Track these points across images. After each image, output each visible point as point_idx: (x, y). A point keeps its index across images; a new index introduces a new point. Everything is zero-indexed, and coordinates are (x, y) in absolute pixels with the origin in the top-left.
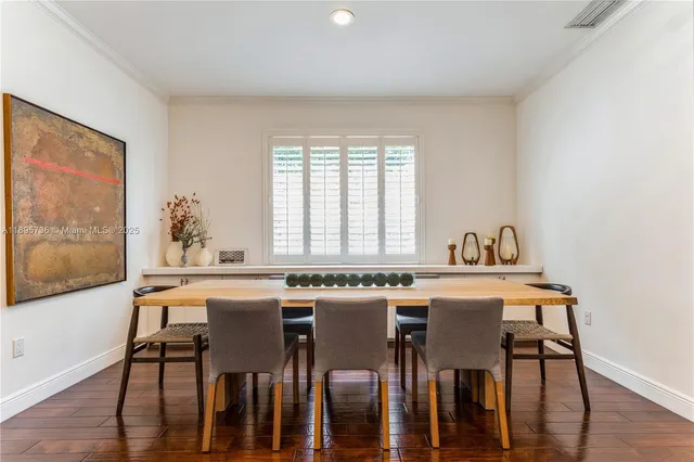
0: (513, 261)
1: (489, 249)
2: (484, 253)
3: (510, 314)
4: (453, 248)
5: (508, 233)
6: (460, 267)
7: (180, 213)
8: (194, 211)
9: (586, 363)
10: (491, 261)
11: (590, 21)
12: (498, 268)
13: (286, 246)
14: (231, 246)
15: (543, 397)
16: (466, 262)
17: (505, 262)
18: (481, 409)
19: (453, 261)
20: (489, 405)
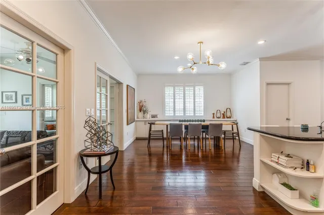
0: (230, 117)
1: (223, 114)
2: (222, 115)
3: (224, 128)
4: (214, 114)
5: (228, 110)
6: (216, 119)
7: (141, 104)
8: (144, 104)
9: (240, 139)
10: (224, 117)
11: (245, 64)
12: (226, 119)
13: (169, 113)
14: (154, 113)
15: (233, 148)
16: (217, 118)
17: (227, 118)
18: (219, 146)
19: (214, 117)
20: (220, 145)
